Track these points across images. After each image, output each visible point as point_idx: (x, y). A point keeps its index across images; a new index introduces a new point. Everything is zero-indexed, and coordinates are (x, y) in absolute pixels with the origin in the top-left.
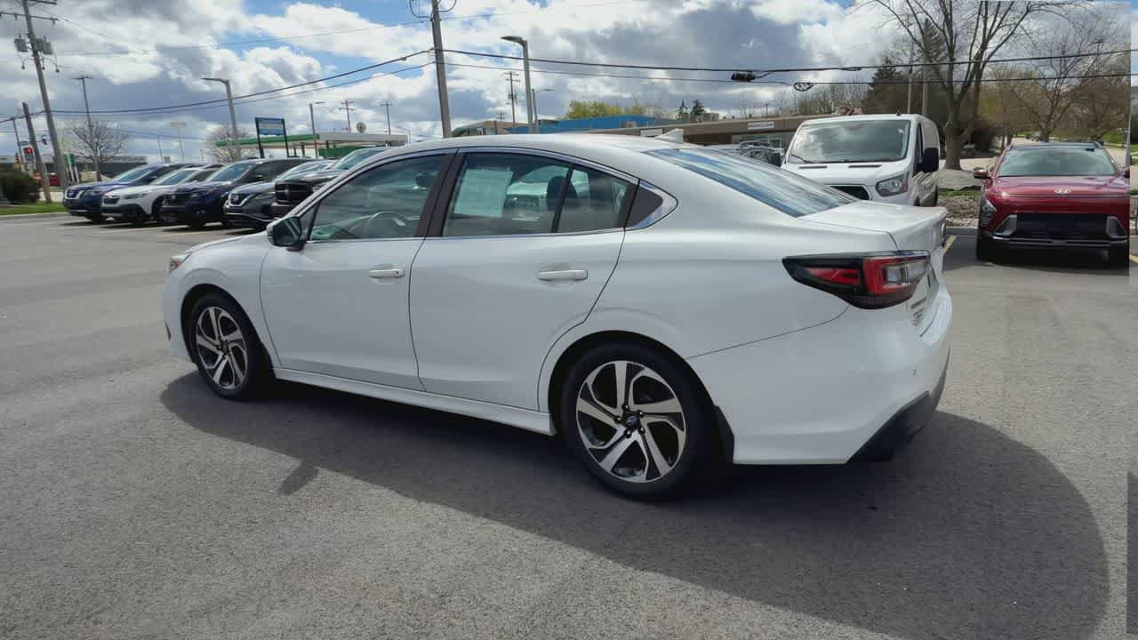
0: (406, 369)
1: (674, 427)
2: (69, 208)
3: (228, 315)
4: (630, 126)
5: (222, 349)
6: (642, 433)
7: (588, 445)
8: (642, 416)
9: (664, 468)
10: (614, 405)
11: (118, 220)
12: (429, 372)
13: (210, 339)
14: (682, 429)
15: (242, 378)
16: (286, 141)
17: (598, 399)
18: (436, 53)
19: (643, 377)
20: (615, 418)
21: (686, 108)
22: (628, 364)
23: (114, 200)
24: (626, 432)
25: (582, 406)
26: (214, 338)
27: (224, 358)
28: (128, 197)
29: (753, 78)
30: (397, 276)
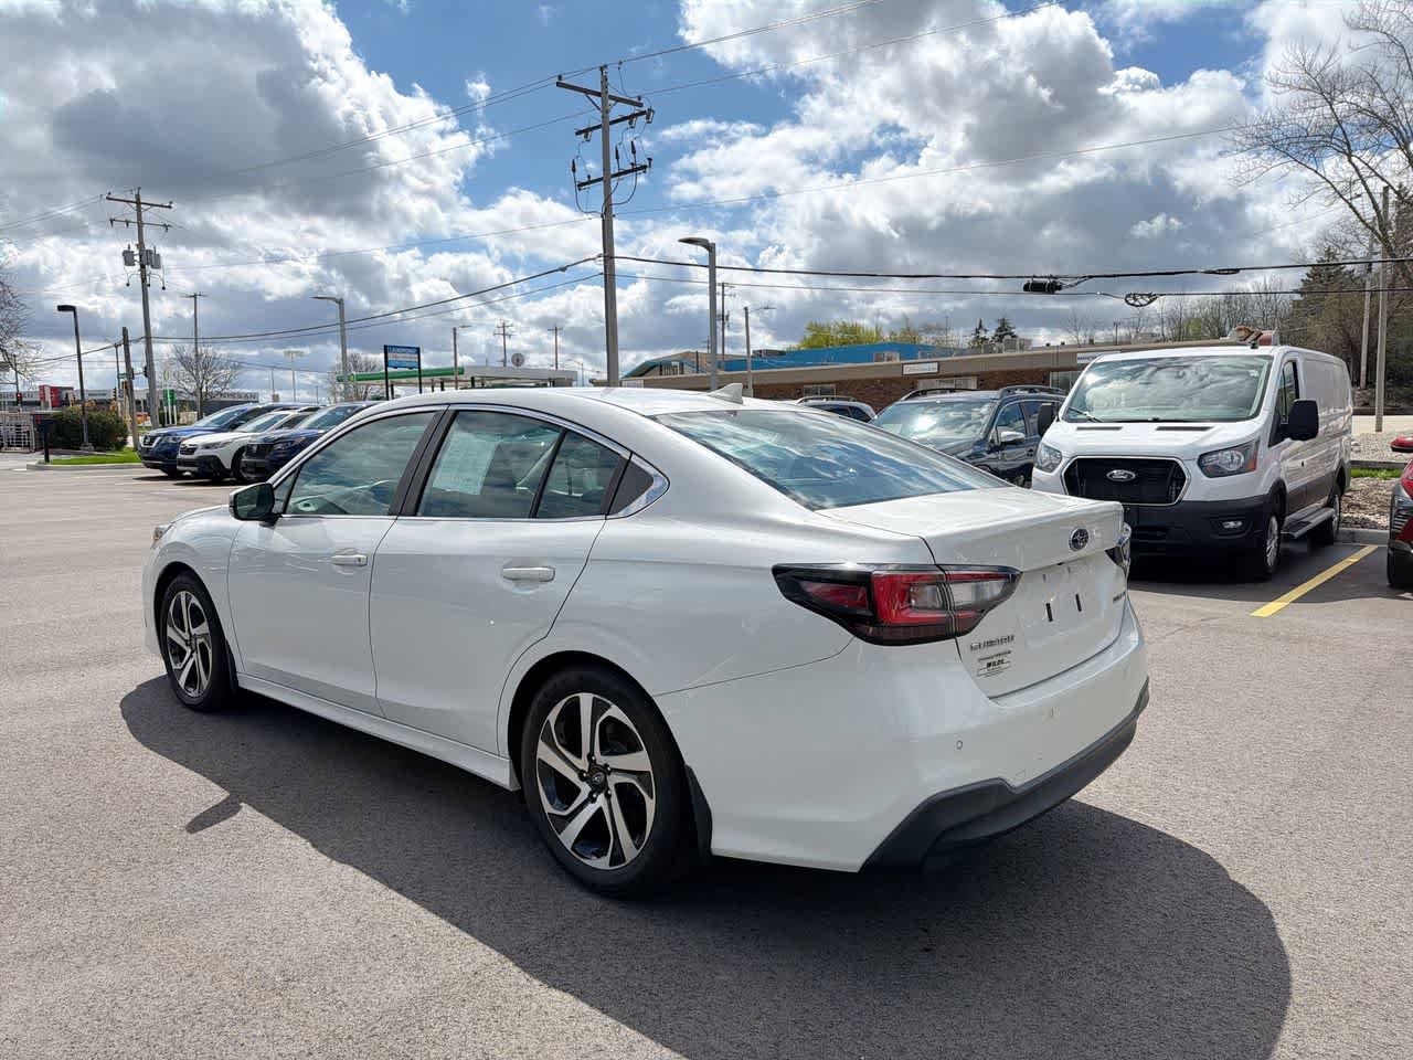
0: (364, 687)
1: (643, 792)
2: (145, 458)
3: (198, 604)
4: (889, 359)
5: (190, 645)
6: (608, 797)
7: (548, 808)
8: (609, 773)
9: (630, 850)
10: (578, 755)
11: (195, 475)
12: (390, 693)
13: (180, 632)
14: (652, 797)
15: (205, 682)
16: (420, 377)
17: (562, 745)
18: (605, 261)
19: (609, 717)
20: (580, 773)
21: (986, 331)
22: (594, 698)
23: (191, 450)
24: (591, 794)
25: (544, 752)
26: (184, 630)
27: (191, 656)
28: (207, 447)
29: (1060, 288)
30: (359, 564)
